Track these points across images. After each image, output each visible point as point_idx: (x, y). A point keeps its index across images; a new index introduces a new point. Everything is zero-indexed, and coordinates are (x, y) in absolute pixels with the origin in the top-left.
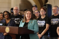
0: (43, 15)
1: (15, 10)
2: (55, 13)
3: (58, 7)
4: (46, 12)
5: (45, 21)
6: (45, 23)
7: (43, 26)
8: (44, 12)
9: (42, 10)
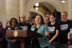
0: (53, 22)
1: (22, 18)
2: (64, 19)
3: (66, 13)
4: (55, 18)
5: (55, 27)
6: (55, 29)
7: (53, 32)
8: (54, 18)
9: (51, 16)
